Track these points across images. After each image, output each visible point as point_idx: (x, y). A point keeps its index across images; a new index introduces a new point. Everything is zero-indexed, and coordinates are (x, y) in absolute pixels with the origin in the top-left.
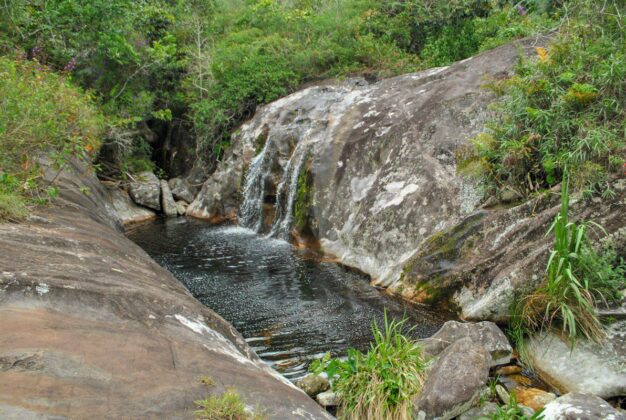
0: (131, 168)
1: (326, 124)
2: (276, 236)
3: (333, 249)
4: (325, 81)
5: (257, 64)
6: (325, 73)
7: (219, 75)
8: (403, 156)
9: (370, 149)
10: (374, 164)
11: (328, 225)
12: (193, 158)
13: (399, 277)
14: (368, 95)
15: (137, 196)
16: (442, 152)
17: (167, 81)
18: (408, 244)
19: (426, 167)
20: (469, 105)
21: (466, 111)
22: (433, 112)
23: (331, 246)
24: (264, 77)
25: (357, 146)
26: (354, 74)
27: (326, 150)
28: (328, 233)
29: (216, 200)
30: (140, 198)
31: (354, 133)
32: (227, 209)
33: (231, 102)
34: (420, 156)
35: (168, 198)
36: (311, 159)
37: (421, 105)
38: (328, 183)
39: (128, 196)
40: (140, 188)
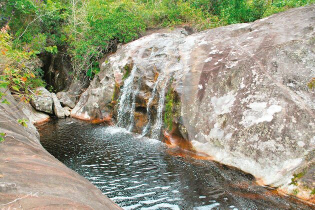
0: (31, 85)
1: (179, 58)
2: (149, 135)
3: (203, 149)
4: (160, 30)
5: (118, 18)
6: (159, 25)
7: (92, 24)
8: (258, 83)
9: (223, 76)
10: (227, 87)
11: (196, 131)
12: (71, 78)
13: (290, 181)
14: (203, 40)
15: (37, 105)
16: (290, 82)
17: (53, 27)
18: (288, 153)
19: (281, 93)
20: (298, 48)
21: (298, 52)
22: (270, 52)
23: (201, 147)
24: (123, 26)
25: (212, 74)
26: (179, 26)
27: (187, 77)
28: (196, 136)
29: (95, 108)
30: (39, 106)
31: (207, 65)
32: (103, 114)
33: (101, 41)
34: (273, 84)
35: (58, 106)
36: (174, 82)
37: (257, 47)
38: (192, 101)
39: (30, 105)
40: (39, 100)
